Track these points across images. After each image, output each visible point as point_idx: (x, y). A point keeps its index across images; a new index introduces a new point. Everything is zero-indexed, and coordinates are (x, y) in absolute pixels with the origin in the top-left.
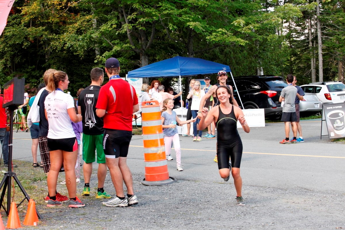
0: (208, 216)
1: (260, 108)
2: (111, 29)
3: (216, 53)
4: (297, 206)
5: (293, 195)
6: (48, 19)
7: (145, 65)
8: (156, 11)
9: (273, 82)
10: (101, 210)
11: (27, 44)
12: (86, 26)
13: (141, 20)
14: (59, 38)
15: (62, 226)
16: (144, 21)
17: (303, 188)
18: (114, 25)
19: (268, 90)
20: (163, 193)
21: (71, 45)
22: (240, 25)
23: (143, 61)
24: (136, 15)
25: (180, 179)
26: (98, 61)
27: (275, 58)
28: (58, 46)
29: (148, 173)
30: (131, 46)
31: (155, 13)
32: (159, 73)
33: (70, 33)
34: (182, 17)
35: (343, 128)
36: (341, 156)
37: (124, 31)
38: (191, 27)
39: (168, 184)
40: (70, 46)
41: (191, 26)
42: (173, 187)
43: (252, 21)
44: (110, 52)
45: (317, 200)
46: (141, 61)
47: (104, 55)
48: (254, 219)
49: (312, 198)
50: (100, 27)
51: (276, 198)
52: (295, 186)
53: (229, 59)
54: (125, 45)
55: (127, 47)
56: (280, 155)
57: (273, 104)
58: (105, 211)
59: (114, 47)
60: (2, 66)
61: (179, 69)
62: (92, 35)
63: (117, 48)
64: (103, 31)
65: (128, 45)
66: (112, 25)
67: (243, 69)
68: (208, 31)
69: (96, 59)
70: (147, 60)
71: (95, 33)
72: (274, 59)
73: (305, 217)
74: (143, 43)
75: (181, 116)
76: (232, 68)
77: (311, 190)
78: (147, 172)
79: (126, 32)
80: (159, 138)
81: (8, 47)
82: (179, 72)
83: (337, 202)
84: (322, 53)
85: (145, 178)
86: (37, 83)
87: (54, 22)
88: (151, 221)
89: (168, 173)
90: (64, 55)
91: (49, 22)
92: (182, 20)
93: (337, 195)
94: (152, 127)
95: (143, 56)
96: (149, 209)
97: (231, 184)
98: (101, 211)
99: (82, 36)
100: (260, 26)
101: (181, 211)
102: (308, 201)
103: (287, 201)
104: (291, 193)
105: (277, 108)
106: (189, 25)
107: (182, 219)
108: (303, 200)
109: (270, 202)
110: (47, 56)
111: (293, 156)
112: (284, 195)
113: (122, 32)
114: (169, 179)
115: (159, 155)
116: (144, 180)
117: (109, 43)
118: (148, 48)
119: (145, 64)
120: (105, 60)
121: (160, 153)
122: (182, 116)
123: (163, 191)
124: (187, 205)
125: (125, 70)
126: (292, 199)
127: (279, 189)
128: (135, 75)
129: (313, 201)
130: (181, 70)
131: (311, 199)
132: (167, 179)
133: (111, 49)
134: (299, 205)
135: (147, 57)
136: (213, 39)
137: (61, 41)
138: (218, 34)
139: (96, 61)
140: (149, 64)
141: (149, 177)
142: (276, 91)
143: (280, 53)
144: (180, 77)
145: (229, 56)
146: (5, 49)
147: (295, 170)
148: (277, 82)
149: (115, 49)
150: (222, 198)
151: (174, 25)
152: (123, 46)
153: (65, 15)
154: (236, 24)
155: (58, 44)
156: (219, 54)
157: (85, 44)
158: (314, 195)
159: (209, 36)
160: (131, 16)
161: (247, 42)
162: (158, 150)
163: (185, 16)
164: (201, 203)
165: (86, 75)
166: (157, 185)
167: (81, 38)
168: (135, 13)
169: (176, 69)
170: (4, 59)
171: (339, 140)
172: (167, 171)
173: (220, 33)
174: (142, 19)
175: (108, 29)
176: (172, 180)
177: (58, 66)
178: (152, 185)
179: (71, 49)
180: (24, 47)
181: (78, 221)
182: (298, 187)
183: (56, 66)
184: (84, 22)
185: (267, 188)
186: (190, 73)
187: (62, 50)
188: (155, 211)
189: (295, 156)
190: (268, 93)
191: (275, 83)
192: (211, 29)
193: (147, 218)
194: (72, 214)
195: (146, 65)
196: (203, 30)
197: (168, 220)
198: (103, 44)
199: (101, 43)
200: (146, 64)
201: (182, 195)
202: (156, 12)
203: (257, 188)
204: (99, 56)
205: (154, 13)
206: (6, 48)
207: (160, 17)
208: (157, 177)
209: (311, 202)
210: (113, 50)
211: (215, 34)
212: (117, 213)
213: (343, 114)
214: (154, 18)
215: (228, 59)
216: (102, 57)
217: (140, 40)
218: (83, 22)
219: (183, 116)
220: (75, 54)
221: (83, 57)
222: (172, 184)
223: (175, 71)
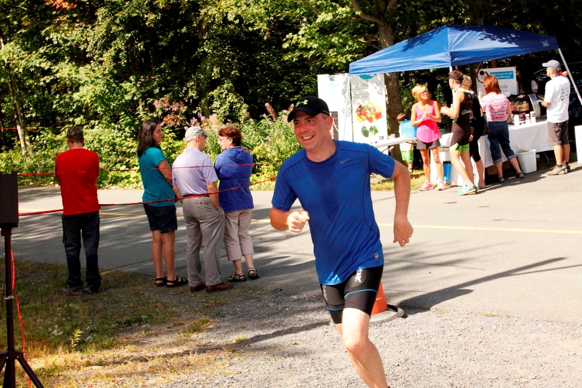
7: (388, 45)
11: (156, 18)
23: (383, 37)
26: (290, 44)
30: (354, 10)
39: (383, 321)
42: (392, 328)
46: (379, 38)
47: (301, 33)
54: (340, 10)
55: (347, 12)
60: (109, 62)
61: (449, 54)
63: (326, 16)
65: (347, 8)
69: (285, 42)
70: (389, 34)
81: (118, 25)
82: (448, 59)
86: (183, 94)
95: (383, 27)
97: (509, 317)
114: (387, 310)
119: (387, 42)
120: (304, 42)
125: (351, 55)
128: (363, 71)
130: (453, 55)
133: (316, 17)
135: (389, 29)
139: (285, 46)
146: (111, 30)
149: (322, 19)
152: (337, 12)
155: (215, 12)
157: (263, 11)
169: (443, 54)
170: (113, 48)
172: (383, 295)
176: (393, 313)
180: (149, 24)
185: (578, 325)
187: (225, 23)
204: (291, 34)
206: (114, 28)
210: (318, 21)
216: (298, 35)
221: (267, 35)
222: (390, 322)
223: (440, 57)
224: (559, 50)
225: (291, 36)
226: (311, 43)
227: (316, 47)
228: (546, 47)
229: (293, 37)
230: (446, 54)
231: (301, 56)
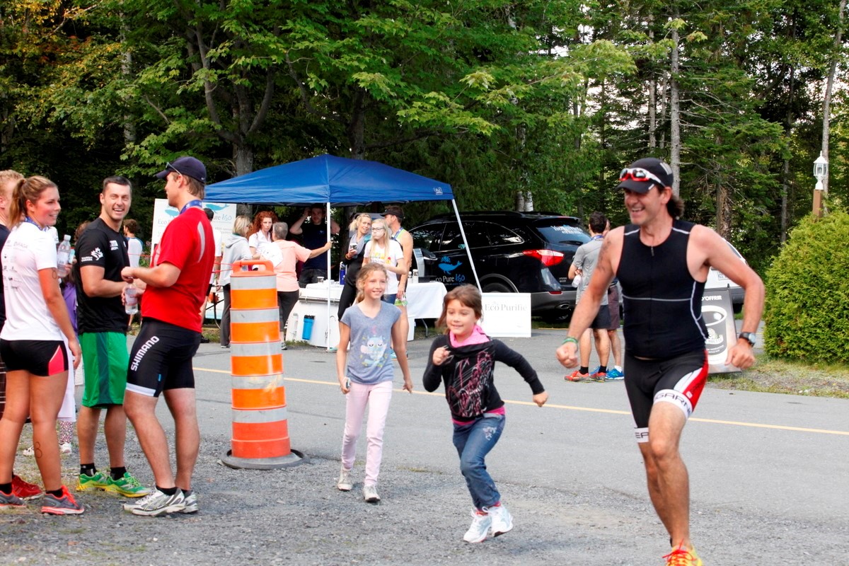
0: (383, 549)
1: (521, 290)
2: (166, 79)
3: (421, 152)
4: (602, 535)
5: (593, 506)
6: (11, 48)
7: (245, 172)
8: (278, 42)
9: (556, 228)
10: (120, 523)
12: (105, 68)
13: (241, 61)
14: (37, 96)
15: (23, 559)
16: (248, 64)
17: (618, 492)
18: (174, 70)
19: (542, 247)
20: (273, 487)
21: (65, 113)
22: (484, 86)
23: (241, 162)
24: (230, 48)
25: (317, 457)
26: (129, 156)
27: (564, 171)
28: (34, 114)
29: (240, 439)
30: (213, 123)
31: (275, 47)
32: (276, 194)
33: (64, 84)
34: (342, 60)
35: (722, 350)
36: (715, 418)
37: (197, 85)
38: (362, 85)
39: (286, 466)
40: (62, 116)
41: (363, 81)
42: (300, 473)
43: (511, 78)
44: (160, 137)
45: (650, 522)
46: (235, 163)
47: (144, 143)
48: (495, 562)
49: (638, 517)
50: (140, 74)
51: (551, 512)
52: (598, 485)
53: (451, 167)
54: (197, 122)
55: (203, 126)
56: (564, 409)
57: (552, 283)
58: (130, 525)
59: (170, 124)
61: (328, 186)
62: (118, 92)
63: (178, 126)
64: (145, 83)
65: (206, 121)
66: (168, 69)
67: (484, 193)
68: (402, 98)
69: (124, 152)
70: (249, 159)
71: (126, 88)
72: (560, 173)
73: (621, 561)
74: (241, 118)
75: (327, 301)
76: (458, 190)
77: (638, 497)
78: (236, 436)
79: (202, 90)
80: (269, 354)
82: (328, 193)
83: (699, 530)
84: (679, 165)
85: (231, 448)
87: (26, 56)
88: (242, 555)
89: (288, 440)
90: (46, 137)
91: (16, 56)
92: (341, 67)
93: (700, 513)
94: (254, 325)
95: (241, 149)
96: (239, 526)
97: (441, 473)
98: (120, 525)
99: (94, 92)
100: (531, 90)
101: (317, 535)
102: (630, 525)
103: (576, 521)
104: (587, 502)
105: (563, 293)
106: (358, 80)
107: (317, 553)
108: (616, 521)
109: (537, 522)
110: (5, 137)
111: (598, 412)
112: (569, 505)
113: (193, 89)
114: (290, 454)
115: (269, 394)
116: (229, 453)
117: (158, 114)
118: (255, 130)
119: (244, 169)
120: (147, 155)
121: (271, 390)
122: (329, 302)
123: (273, 485)
124: (332, 521)
126: (589, 517)
127: (559, 491)
128: (218, 197)
129: (641, 525)
130: (333, 189)
131: (635, 520)
132: (286, 455)
133: (164, 129)
134: (606, 532)
135: (250, 153)
136: (413, 116)
137: (41, 103)
138: (426, 105)
139: (124, 157)
140: (254, 170)
141: (241, 448)
142: (562, 252)
143: (577, 158)
144: (329, 205)
145: (450, 161)
147: (599, 446)
148: (566, 230)
149: (173, 129)
150: (419, 506)
151: (321, 77)
152: (192, 124)
153: (56, 41)
154: (470, 82)
155: (33, 110)
156: (426, 155)
157: (100, 114)
158: (643, 509)
159: (405, 108)
160: (216, 50)
161: (498, 127)
162: (265, 384)
163: (348, 58)
164: (366, 516)
165: (97, 188)
166: (261, 468)
167: (90, 99)
168: (227, 44)
169: (321, 187)
171: (711, 379)
172: (287, 435)
173: (431, 102)
174: (243, 58)
175: (157, 80)
176: (297, 458)
177: (30, 164)
178: (248, 467)
179: (65, 123)
181: (63, 547)
182: (605, 488)
183: (26, 165)
184: (100, 59)
185: (529, 487)
186: (354, 199)
187: (44, 124)
188: (252, 532)
189: (602, 413)
190: (541, 256)
191: (560, 231)
192: (411, 93)
193: (233, 549)
194: (50, 530)
195: (247, 172)
196: (392, 94)
197: (285, 556)
198: (145, 117)
199: (139, 112)
200: (246, 169)
201: (320, 496)
202: (279, 45)
203: (505, 486)
204: (132, 144)
205: (272, 46)
207: (287, 55)
208: (260, 449)
209: (637, 527)
210: (167, 131)
211: (419, 104)
212: (160, 533)
213: (723, 316)
214: (274, 58)
215: (448, 168)
216: (141, 147)
217: (234, 111)
218: (97, 59)
219: (331, 302)
220: (73, 136)
221: (92, 146)
222: (296, 468)
223: (317, 190)
224: (454, 201)
225: (133, 146)
226: (155, 158)
227: (160, 163)
228: (438, 196)
229: (134, 148)
230: (325, 187)
231: (139, 173)
